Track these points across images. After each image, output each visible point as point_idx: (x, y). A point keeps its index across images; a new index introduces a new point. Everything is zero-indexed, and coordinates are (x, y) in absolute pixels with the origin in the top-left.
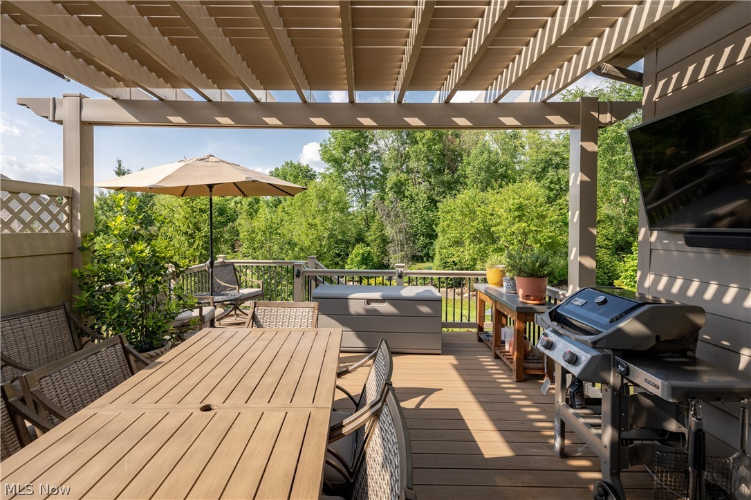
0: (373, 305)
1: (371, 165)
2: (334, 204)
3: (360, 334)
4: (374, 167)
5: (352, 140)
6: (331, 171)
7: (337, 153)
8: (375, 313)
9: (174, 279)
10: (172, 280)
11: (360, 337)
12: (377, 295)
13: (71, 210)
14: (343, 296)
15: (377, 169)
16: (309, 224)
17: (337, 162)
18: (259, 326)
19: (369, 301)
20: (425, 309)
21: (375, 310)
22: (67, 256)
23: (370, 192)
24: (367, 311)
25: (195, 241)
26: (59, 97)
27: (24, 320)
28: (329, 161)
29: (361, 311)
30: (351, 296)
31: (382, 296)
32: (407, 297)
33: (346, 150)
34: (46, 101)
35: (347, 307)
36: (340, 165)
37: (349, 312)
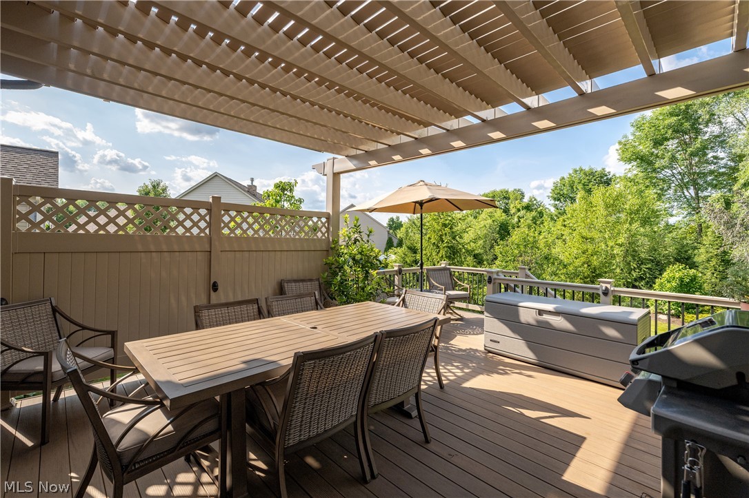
0: (546, 317)
1: (709, 156)
2: (631, 214)
3: (531, 345)
4: (716, 158)
5: (669, 127)
6: (635, 172)
7: (644, 148)
8: (547, 326)
9: (397, 275)
10: (396, 276)
11: (530, 348)
12: (550, 307)
13: (328, 225)
14: (514, 303)
15: (723, 159)
16: (583, 237)
17: (644, 161)
18: (406, 307)
19: (541, 312)
20: (611, 332)
21: (547, 323)
22: (325, 252)
23: (705, 193)
24: (538, 321)
25: (439, 251)
26: (326, 161)
27: (301, 284)
28: (630, 160)
29: (532, 322)
30: (521, 304)
31: (555, 308)
32: (585, 314)
33: (657, 143)
34: (321, 164)
35: (517, 314)
36: (650, 163)
37: (519, 320)
